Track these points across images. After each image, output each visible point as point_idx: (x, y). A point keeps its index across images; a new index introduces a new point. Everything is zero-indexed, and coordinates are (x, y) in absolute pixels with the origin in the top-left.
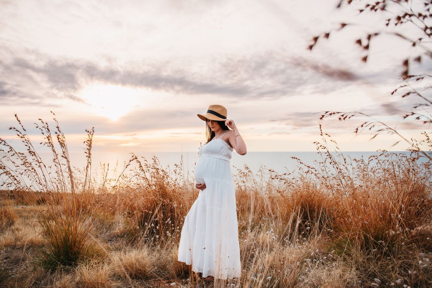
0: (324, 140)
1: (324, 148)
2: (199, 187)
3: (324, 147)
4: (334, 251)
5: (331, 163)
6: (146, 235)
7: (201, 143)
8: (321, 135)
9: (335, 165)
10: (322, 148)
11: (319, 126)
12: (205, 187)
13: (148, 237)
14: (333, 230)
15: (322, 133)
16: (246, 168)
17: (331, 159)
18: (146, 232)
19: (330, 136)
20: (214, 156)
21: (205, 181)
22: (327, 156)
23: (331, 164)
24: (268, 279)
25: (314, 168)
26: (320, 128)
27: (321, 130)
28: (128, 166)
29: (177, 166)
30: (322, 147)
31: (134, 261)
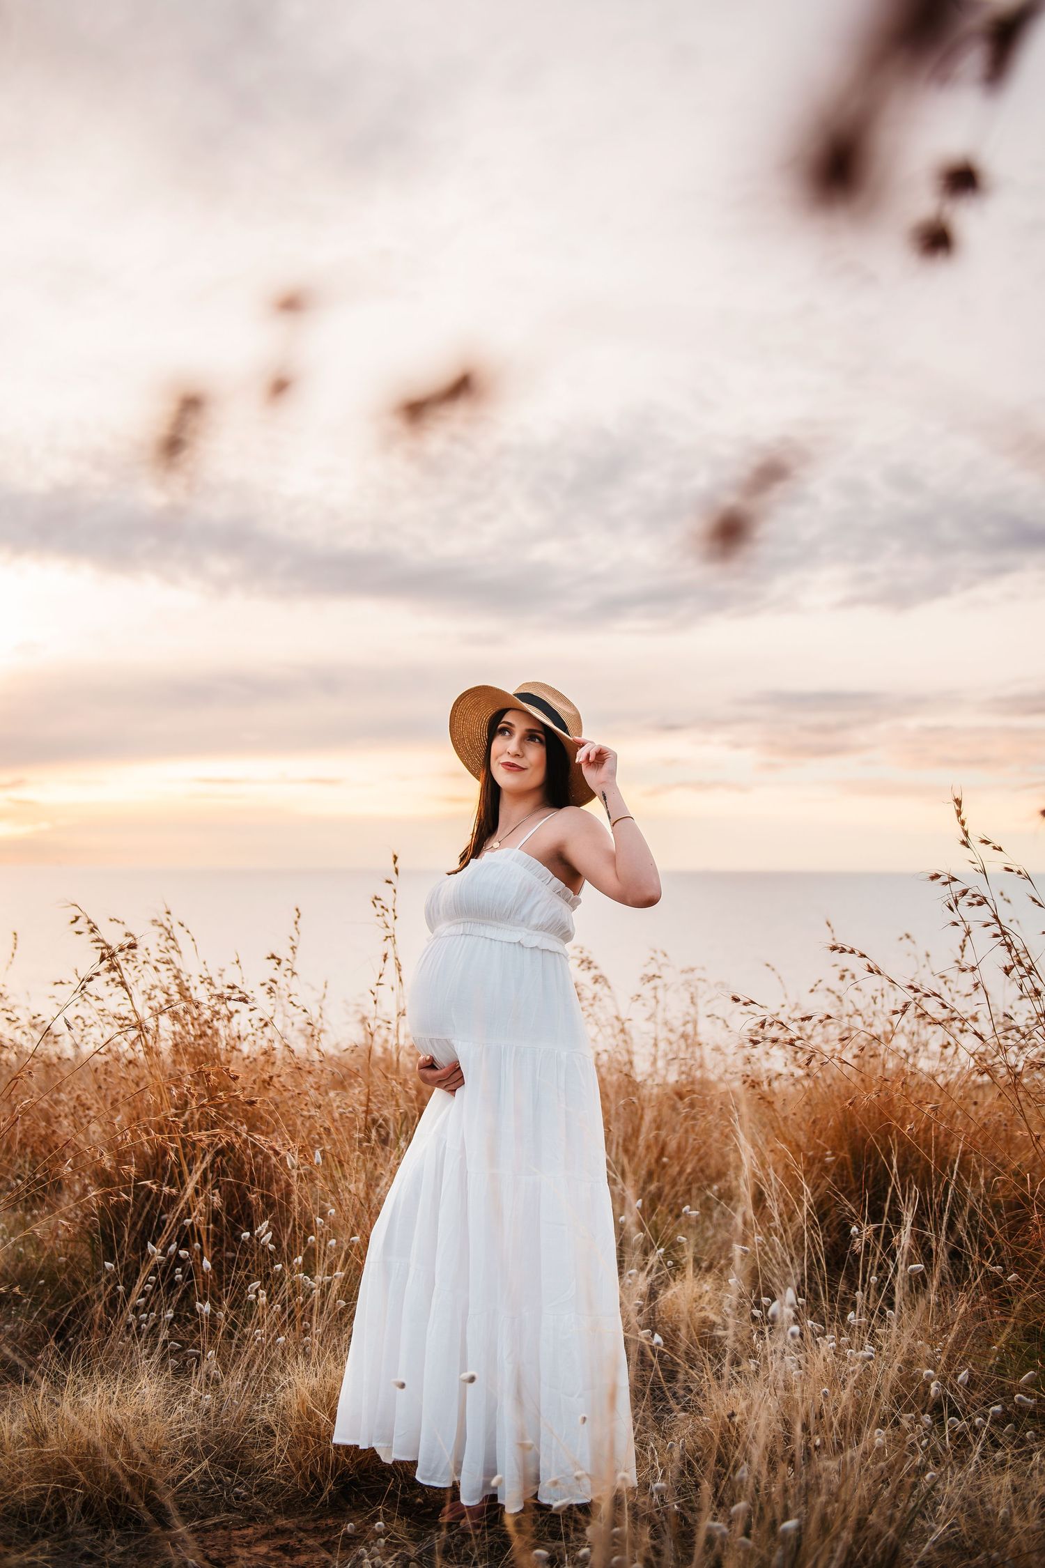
0: (979, 868)
1: (980, 904)
2: (434, 1078)
3: (978, 898)
4: (1033, 1375)
5: (1007, 971)
6: (142, 1300)
7: (396, 858)
8: (964, 843)
9: (1026, 980)
10: (971, 904)
11: (953, 807)
12: (460, 1081)
13: (152, 1310)
14: (1016, 1271)
15: (966, 833)
16: (583, 962)
17: (1010, 951)
18: (139, 1282)
19: (1000, 849)
20: (490, 932)
21: (458, 1052)
22: (996, 936)
23: (1007, 974)
24: (785, 1531)
25: (935, 994)
26: (959, 813)
27: (963, 823)
28: (90, 980)
29: (279, 964)
30: (967, 898)
31: (97, 1435)
